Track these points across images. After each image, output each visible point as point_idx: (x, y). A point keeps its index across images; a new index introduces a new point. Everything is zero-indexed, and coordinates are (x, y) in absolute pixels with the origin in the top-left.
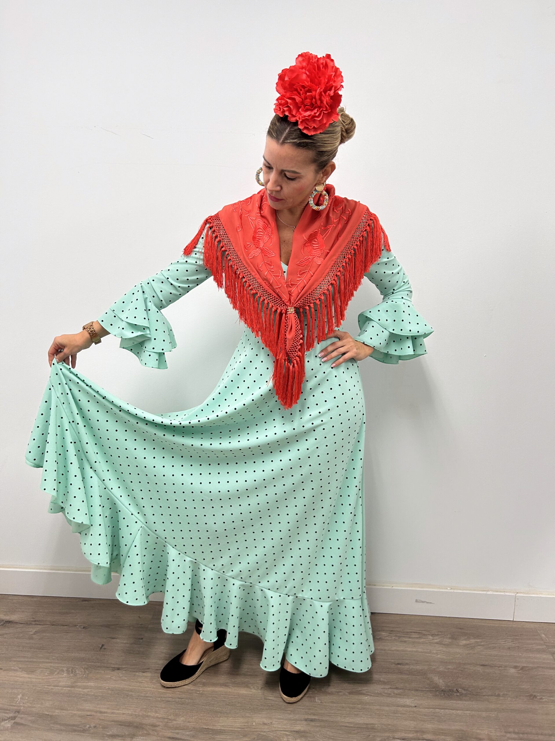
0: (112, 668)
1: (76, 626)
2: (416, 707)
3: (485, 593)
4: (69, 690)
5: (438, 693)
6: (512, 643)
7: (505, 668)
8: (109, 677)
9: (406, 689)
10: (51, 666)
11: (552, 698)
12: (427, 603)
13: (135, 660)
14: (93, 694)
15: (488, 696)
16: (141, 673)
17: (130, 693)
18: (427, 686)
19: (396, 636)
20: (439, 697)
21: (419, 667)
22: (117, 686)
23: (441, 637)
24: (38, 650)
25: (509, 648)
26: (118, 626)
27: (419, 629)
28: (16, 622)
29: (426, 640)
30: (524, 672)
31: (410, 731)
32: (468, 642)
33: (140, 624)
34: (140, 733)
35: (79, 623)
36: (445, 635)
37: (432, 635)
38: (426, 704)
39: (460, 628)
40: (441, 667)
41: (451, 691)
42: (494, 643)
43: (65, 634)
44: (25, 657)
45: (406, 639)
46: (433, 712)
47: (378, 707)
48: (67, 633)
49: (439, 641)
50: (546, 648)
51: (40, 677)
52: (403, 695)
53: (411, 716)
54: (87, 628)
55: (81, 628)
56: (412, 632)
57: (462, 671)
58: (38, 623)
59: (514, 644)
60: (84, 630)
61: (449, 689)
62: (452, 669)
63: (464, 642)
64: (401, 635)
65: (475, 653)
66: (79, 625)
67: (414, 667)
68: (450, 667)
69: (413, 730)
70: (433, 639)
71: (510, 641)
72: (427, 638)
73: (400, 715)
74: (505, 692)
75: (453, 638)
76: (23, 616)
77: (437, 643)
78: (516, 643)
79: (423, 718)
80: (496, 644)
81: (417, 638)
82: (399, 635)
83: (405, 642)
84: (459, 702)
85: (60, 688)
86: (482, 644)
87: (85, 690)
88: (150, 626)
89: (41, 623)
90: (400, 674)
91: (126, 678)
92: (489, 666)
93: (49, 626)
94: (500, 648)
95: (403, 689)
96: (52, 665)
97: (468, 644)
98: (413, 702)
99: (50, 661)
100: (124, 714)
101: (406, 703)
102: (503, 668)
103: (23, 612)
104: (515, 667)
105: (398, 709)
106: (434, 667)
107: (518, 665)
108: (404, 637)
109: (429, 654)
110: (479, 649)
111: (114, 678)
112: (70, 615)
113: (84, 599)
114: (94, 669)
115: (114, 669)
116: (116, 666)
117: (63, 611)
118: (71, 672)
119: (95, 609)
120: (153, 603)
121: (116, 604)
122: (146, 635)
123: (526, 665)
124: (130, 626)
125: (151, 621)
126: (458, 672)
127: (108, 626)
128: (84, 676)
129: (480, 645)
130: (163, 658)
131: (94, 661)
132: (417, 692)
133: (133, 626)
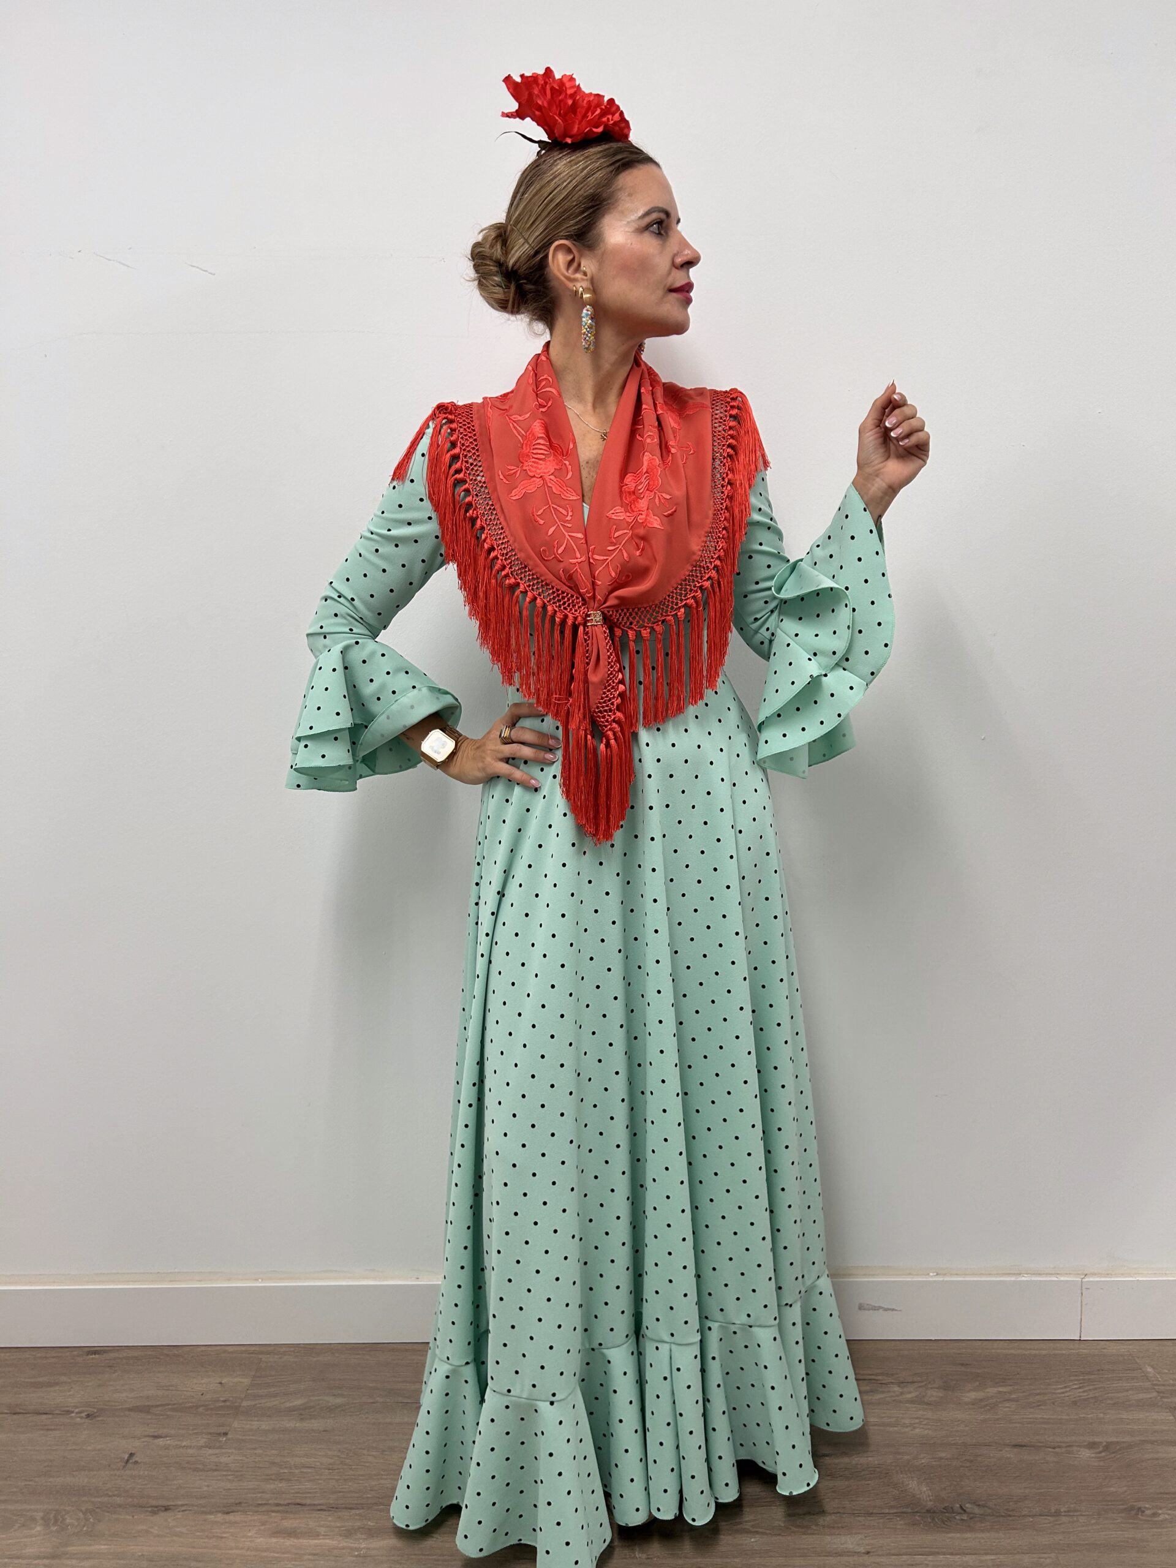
0: (152, 1506)
1: (69, 1412)
2: (868, 1553)
3: (1013, 1279)
5: (917, 1518)
6: (1081, 1390)
7: (1068, 1449)
8: (144, 1527)
9: (844, 1513)
12: (886, 1310)
13: (208, 1486)
15: (1033, 1516)
16: (219, 1515)
18: (892, 1503)
20: (921, 1526)
21: (872, 1460)
22: (161, 1549)
23: (920, 1387)
25: (1075, 1403)
26: (169, 1406)
29: (886, 1395)
30: (1112, 1456)
32: (980, 1395)
33: (222, 1399)
35: (76, 1407)
36: (930, 1383)
37: (900, 1384)
38: (891, 1544)
39: (962, 1365)
40: (922, 1456)
41: (949, 1510)
42: (1039, 1394)
43: (42, 1432)
46: (908, 1562)
47: (780, 1559)
48: (48, 1430)
49: (916, 1397)
50: (1158, 1398)
52: (838, 1528)
54: (95, 1417)
55: (81, 1418)
57: (971, 1461)
59: (1084, 1392)
60: (87, 1421)
61: (943, 1506)
62: (947, 1459)
63: (972, 1395)
65: (998, 1419)
66: (77, 1410)
68: (943, 1455)
70: (902, 1393)
71: (1076, 1386)
72: (889, 1392)
74: (1072, 1506)
75: (946, 1387)
77: (912, 1401)
78: (1089, 1390)
80: (1045, 1394)
84: (968, 1535)
85: (25, 1562)
86: (1012, 1396)
88: (245, 1404)
90: (829, 1478)
91: (183, 1530)
92: (1030, 1446)
94: (1054, 1403)
95: (836, 1513)
96: (9, 1507)
97: (981, 1400)
98: (861, 1542)
101: (845, 1546)
102: (1064, 1450)
104: (1092, 1446)
105: (828, 1562)
106: (906, 1457)
107: (1097, 1440)
109: (896, 1429)
110: (1007, 1409)
111: (155, 1531)
112: (57, 1388)
113: (92, 1349)
114: (108, 1512)
115: (156, 1510)
116: (161, 1503)
117: (41, 1380)
118: (52, 1522)
119: (115, 1371)
120: (253, 1349)
121: (167, 1355)
122: (235, 1424)
123: (1115, 1440)
124: (197, 1407)
125: (249, 1392)
126: (961, 1466)
127: (146, 1410)
128: (85, 1529)
129: (1008, 1400)
130: (273, 1477)
131: (110, 1493)
132: (870, 1518)
133: (204, 1405)
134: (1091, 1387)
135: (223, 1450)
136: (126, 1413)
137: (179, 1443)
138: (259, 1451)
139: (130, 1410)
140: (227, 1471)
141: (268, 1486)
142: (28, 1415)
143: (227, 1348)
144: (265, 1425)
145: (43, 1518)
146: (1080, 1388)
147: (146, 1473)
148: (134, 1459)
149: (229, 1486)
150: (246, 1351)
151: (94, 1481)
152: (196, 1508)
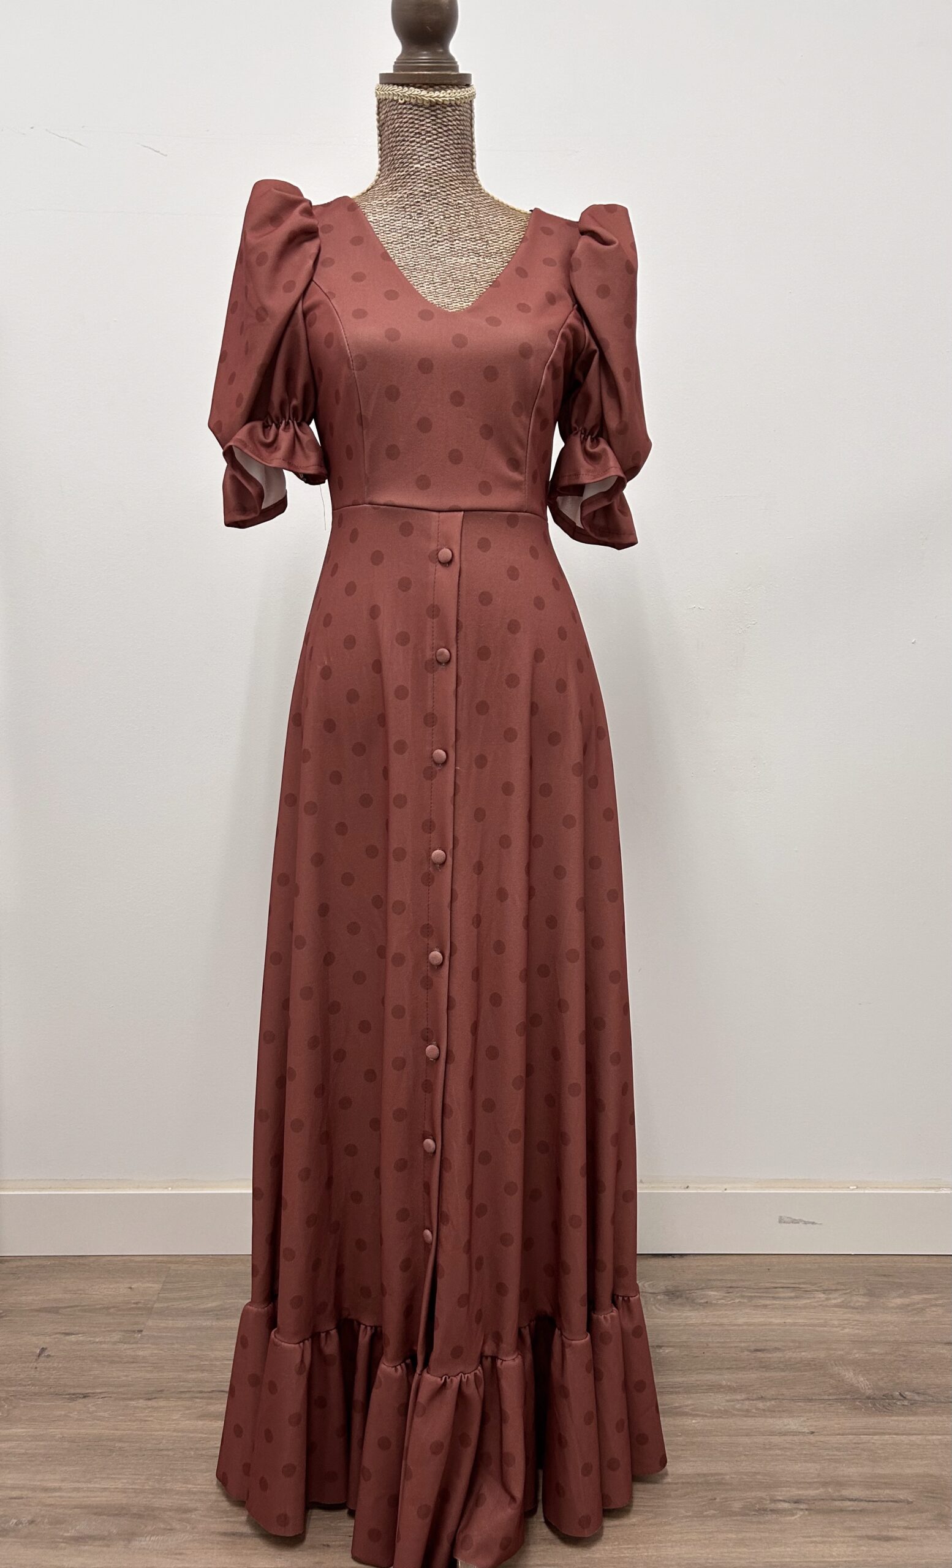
0: (69, 1394)
2: (812, 1433)
3: (933, 1192)
5: (858, 1403)
8: (63, 1413)
9: (783, 1399)
12: (805, 1223)
13: (126, 1376)
14: (23, 1451)
16: (141, 1401)
17: (118, 1445)
18: (831, 1391)
19: (743, 1297)
20: (863, 1410)
21: (806, 1355)
22: (83, 1431)
23: (845, 1294)
26: (79, 1308)
27: (792, 1281)
29: (813, 1300)
31: (809, 1483)
32: (906, 1301)
33: (133, 1302)
34: (150, 1528)
36: (854, 1290)
37: (824, 1291)
38: (836, 1426)
39: (885, 1275)
40: (855, 1351)
41: (888, 1397)
45: (768, 1302)
46: (854, 1441)
47: (725, 1439)
49: (843, 1302)
52: (779, 1411)
53: (804, 1452)
56: (776, 1288)
57: (904, 1356)
61: (882, 1394)
62: (881, 1354)
63: (899, 1301)
64: (753, 1294)
65: (927, 1321)
67: (794, 1355)
68: (877, 1350)
69: (815, 1480)
70: (827, 1299)
72: (814, 1298)
73: (779, 1452)
75: (870, 1294)
77: (838, 1306)
79: (834, 1455)
81: (791, 1298)
82: (750, 1294)
83: (765, 1306)
84: (911, 1418)
86: (940, 1302)
88: (157, 1305)
90: (764, 1370)
91: (105, 1414)
95: (775, 1399)
97: (908, 1305)
98: (804, 1424)
100: (105, 1489)
101: (788, 1427)
105: (772, 1441)
106: (840, 1353)
108: (760, 1297)
109: (825, 1329)
110: (935, 1313)
111: (74, 1415)
114: (24, 1399)
115: (73, 1397)
116: (78, 1391)
119: (19, 1278)
120: (160, 1259)
121: (71, 1264)
122: (150, 1323)
124: (109, 1308)
125: (160, 1295)
126: (895, 1361)
127: (55, 1310)
129: (936, 1305)
130: (194, 1368)
131: (24, 1383)
132: (810, 1404)
133: (114, 1307)
135: (140, 1345)
136: (35, 1313)
137: (92, 1339)
138: (176, 1346)
139: (37, 1311)
140: (145, 1363)
141: (190, 1376)
143: (133, 1258)
144: (181, 1323)
147: (60, 1365)
148: (47, 1353)
149: (148, 1376)
150: (153, 1261)
151: (6, 1373)
152: (115, 1395)
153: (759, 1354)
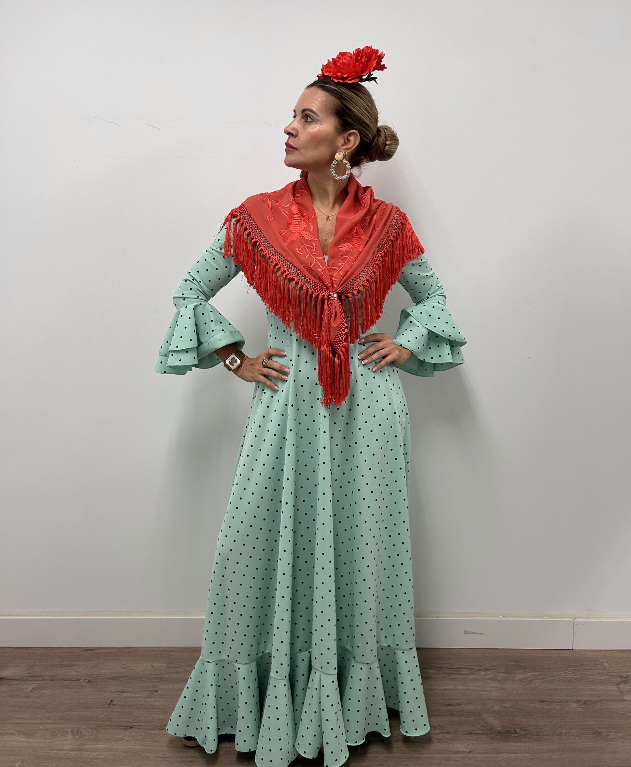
0: (123, 726)
1: (79, 680)
2: (470, 752)
3: (540, 619)
4: (75, 754)
5: (493, 736)
6: (573, 674)
7: (566, 703)
8: (121, 736)
9: (458, 733)
10: (53, 728)
11: (619, 734)
12: (478, 634)
13: (150, 716)
14: (103, 757)
15: (549, 735)
16: (157, 730)
17: (147, 754)
18: (481, 728)
19: (444, 673)
20: (495, 739)
21: (472, 708)
22: (130, 747)
23: (494, 672)
24: (36, 710)
25: (569, 681)
26: (128, 677)
27: (469, 664)
28: (10, 678)
29: (479, 676)
30: (588, 706)
32: (524, 676)
33: (153, 674)
35: (83, 677)
36: (499, 670)
37: (485, 670)
38: (481, 748)
39: (515, 661)
40: (495, 705)
41: (509, 732)
42: (553, 676)
43: (67, 689)
44: (22, 718)
45: (457, 677)
46: (489, 757)
48: (70, 688)
49: (493, 677)
50: (610, 679)
51: (40, 741)
52: (456, 740)
53: (465, 763)
54: (92, 682)
55: (85, 682)
56: (463, 668)
57: (519, 709)
58: (34, 678)
59: (574, 675)
60: (88, 684)
61: (506, 730)
62: (508, 707)
63: (520, 676)
64: (450, 672)
65: (533, 688)
66: (83, 679)
67: (467, 708)
68: (506, 705)
70: (486, 675)
71: (570, 673)
72: (479, 674)
73: (453, 763)
74: (568, 731)
75: (507, 672)
76: (18, 671)
77: (490, 679)
78: (577, 674)
79: (479, 764)
80: (556, 676)
81: (468, 674)
82: (448, 672)
83: (455, 679)
84: (518, 744)
85: (65, 752)
86: (540, 677)
87: (94, 754)
88: (165, 676)
89: (38, 679)
90: (451, 716)
91: (140, 738)
92: (548, 702)
93: (48, 681)
94: (559, 681)
95: (455, 733)
96: (53, 726)
97: (524, 679)
98: (466, 747)
99: (51, 722)
101: (459, 748)
102: (564, 704)
103: (16, 666)
104: (578, 702)
105: (450, 756)
106: (488, 706)
107: (580, 699)
108: (453, 674)
109: (482, 692)
110: (536, 683)
111: (126, 738)
112: (72, 668)
113: (88, 648)
114: (103, 729)
115: (126, 728)
116: (128, 724)
117: (63, 663)
118: (76, 734)
119: (100, 660)
120: (167, 649)
121: (125, 652)
122: (161, 686)
123: (588, 699)
124: (142, 678)
125: (167, 670)
126: (514, 711)
127: (117, 678)
128: (92, 737)
129: (538, 679)
131: (103, 720)
132: (471, 736)
133: (145, 677)
134: (578, 673)
135: (156, 699)
136: (107, 680)
137: (134, 695)
139: (109, 679)
140: (159, 709)
142: (59, 681)
143: (154, 649)
145: (71, 732)
146: (572, 673)
147: (120, 710)
148: (113, 703)
149: (160, 716)
150: (164, 650)
151: (94, 714)
152: (145, 727)
153: (450, 707)
